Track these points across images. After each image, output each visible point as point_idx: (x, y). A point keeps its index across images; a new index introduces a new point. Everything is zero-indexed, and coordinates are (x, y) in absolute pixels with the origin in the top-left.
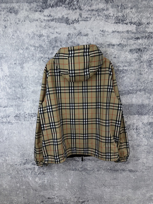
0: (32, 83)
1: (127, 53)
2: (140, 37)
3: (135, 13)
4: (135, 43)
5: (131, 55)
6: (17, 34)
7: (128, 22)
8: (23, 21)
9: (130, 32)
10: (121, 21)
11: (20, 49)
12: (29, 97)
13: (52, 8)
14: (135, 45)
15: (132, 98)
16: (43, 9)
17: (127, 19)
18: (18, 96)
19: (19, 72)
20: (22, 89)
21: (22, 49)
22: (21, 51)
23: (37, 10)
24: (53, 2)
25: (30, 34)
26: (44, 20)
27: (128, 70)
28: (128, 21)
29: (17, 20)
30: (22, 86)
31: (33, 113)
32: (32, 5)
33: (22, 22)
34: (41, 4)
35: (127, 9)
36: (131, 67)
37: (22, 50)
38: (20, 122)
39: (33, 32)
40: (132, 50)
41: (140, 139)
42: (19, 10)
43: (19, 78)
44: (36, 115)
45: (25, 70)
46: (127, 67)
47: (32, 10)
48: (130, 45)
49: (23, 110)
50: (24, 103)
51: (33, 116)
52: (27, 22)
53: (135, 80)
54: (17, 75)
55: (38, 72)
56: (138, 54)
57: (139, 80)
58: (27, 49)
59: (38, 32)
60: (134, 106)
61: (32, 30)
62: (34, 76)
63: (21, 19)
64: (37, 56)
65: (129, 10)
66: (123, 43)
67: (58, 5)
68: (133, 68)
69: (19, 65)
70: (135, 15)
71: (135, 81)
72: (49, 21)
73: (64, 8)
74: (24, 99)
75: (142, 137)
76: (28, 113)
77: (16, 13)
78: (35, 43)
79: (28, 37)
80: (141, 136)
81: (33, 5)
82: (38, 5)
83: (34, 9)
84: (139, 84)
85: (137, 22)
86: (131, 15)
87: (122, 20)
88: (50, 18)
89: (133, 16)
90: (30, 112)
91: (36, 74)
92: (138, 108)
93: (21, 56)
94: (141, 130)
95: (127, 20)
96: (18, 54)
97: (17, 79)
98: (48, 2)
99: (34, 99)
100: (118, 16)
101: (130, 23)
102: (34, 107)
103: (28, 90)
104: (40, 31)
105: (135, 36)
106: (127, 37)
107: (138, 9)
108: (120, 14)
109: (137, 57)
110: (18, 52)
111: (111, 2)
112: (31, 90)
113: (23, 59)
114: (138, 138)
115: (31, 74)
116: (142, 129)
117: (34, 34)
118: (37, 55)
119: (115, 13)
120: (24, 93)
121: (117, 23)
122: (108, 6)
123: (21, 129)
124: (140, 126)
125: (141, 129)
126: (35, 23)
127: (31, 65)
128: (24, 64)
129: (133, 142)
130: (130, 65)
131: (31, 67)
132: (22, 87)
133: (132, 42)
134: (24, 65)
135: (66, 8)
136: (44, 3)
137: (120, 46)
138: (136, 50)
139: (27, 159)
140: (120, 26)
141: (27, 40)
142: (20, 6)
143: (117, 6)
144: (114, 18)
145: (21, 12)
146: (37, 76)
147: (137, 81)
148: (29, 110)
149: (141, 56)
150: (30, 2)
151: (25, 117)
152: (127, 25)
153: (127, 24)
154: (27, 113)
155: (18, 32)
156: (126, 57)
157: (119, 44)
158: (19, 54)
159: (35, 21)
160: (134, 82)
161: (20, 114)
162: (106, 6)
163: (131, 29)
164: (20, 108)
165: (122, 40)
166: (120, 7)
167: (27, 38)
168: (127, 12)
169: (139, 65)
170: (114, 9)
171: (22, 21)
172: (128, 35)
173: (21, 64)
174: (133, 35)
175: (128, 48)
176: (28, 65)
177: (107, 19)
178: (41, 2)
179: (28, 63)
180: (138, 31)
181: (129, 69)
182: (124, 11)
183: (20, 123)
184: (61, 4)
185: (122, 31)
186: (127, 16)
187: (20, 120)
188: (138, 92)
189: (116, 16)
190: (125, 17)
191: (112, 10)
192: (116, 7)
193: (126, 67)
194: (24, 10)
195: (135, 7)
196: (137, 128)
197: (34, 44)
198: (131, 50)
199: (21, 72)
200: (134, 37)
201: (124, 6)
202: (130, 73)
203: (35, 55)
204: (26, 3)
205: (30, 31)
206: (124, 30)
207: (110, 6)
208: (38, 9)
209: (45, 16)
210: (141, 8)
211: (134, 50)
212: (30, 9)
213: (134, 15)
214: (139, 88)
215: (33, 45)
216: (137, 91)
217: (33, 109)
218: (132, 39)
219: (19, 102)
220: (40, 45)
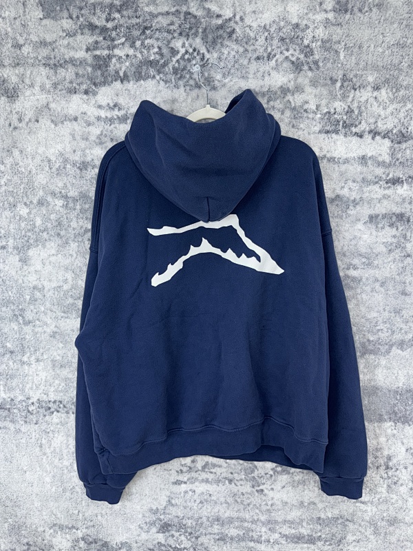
0: (55, 308)
1: (360, 226)
2: (404, 179)
3: (387, 101)
4: (386, 197)
5: (374, 233)
6: (11, 159)
7: (364, 131)
8: (33, 120)
9: (370, 162)
10: (341, 126)
11: (19, 205)
12: (41, 350)
13: (122, 82)
14: (385, 202)
15: (375, 367)
16: (93, 87)
17: (363, 122)
18: (9, 345)
19: (14, 273)
20: (23, 326)
21: (25, 204)
22: (24, 211)
23: (77, 87)
24: (127, 64)
25: (53, 158)
26: (99, 118)
27: (364, 280)
28: (363, 126)
29: (15, 117)
30: (23, 317)
31: (53, 400)
32: (62, 72)
33: (27, 123)
34: (89, 72)
35: (362, 90)
36: (373, 271)
37: (25, 207)
38: (11, 426)
39: (61, 154)
40: (377, 216)
41: (400, 502)
42: (20, 86)
43: (14, 291)
44: (61, 406)
45: (32, 269)
46: (359, 271)
47: (60, 87)
48: (369, 203)
49: (23, 390)
50: (26, 367)
51: (52, 410)
52: (45, 122)
53: (386, 312)
54: (7, 282)
55: (73, 276)
56: (397, 229)
57: (399, 313)
58: (43, 204)
59: (79, 153)
60: (380, 394)
61: (59, 147)
62: (60, 287)
63: (25, 114)
64: (73, 226)
65: (370, 94)
66: (348, 196)
67: (143, 74)
68: (377, 273)
69: (16, 251)
70: (389, 111)
71: (386, 314)
72: (111, 121)
73: (161, 82)
74: (28, 354)
75: (404, 496)
76: (39, 400)
77: (13, 96)
78: (65, 186)
79: (47, 169)
80: (403, 490)
81: (63, 74)
82: (81, 73)
83: (67, 85)
84: (398, 326)
85: (394, 132)
86: (375, 109)
87: (345, 122)
88: (116, 113)
89: (382, 113)
90: (43, 395)
91: (66, 281)
92: (393, 401)
93: (23, 225)
94: (404, 470)
95: (360, 123)
96: (12, 220)
97: (6, 295)
98: (112, 66)
99: (58, 358)
100: (332, 111)
101: (370, 132)
102: (57, 382)
103: (41, 328)
104: (83, 151)
105: (389, 174)
106: (362, 176)
107: (398, 90)
108: (339, 105)
109: (393, 239)
110: (13, 214)
111: (310, 69)
112: (48, 330)
113: (28, 234)
114: (392, 496)
115: (50, 281)
116: (406, 468)
117: (66, 161)
118: (72, 224)
119: (324, 102)
120: (27, 337)
121: (327, 132)
122: (300, 80)
123: (15, 448)
124: (400, 457)
125: (402, 467)
126: (69, 126)
127: (53, 252)
128: (30, 251)
129: (374, 509)
130: (369, 264)
131: (53, 259)
132: (21, 318)
133: (377, 191)
134: (31, 253)
135: (166, 82)
136: (100, 68)
137: (337, 205)
138: (391, 217)
139: (31, 543)
140: (339, 143)
141: (41, 179)
142: (23, 75)
143: (331, 79)
144: (319, 116)
145: (28, 93)
146: (70, 287)
147: (393, 314)
148: (41, 391)
149: (405, 237)
150: (55, 65)
151: (29, 411)
152: (362, 140)
153: (361, 136)
154: (34, 400)
155: (16, 153)
156: (355, 237)
157: (333, 196)
158: (18, 218)
159: (70, 120)
160: (383, 319)
161: (12, 400)
162: (296, 80)
163: (374, 153)
164: (14, 384)
165: (343, 184)
166: (338, 84)
167: (43, 170)
168: (363, 99)
169: (401, 265)
170: (319, 89)
171: (30, 120)
172: (365, 169)
173: (22, 250)
174: (379, 171)
175: (365, 211)
176: (44, 254)
177: (295, 118)
178: (90, 66)
179: (44, 247)
180: (398, 160)
181: (367, 275)
182: (352, 96)
183: (12, 428)
184: (152, 72)
185: (345, 156)
186: (360, 113)
187: (11, 421)
188: (394, 348)
189: (325, 111)
190: (356, 112)
191: (314, 91)
192: (326, 85)
193: (355, 268)
194: (37, 88)
195: (387, 86)
196: (391, 464)
197: (63, 191)
198: (373, 219)
199: (19, 272)
200: (384, 176)
201: (351, 80)
202: (368, 289)
203: (65, 222)
204: (42, 68)
205: (52, 150)
206: (351, 155)
207: (307, 81)
208: (79, 84)
209: (100, 107)
210: (407, 88)
211: (384, 216)
212: (55, 85)
213: (385, 109)
214: (398, 337)
215: (61, 192)
216: (391, 346)
217: (52, 389)
218: (377, 183)
219: (11, 363)
220: (81, 192)
